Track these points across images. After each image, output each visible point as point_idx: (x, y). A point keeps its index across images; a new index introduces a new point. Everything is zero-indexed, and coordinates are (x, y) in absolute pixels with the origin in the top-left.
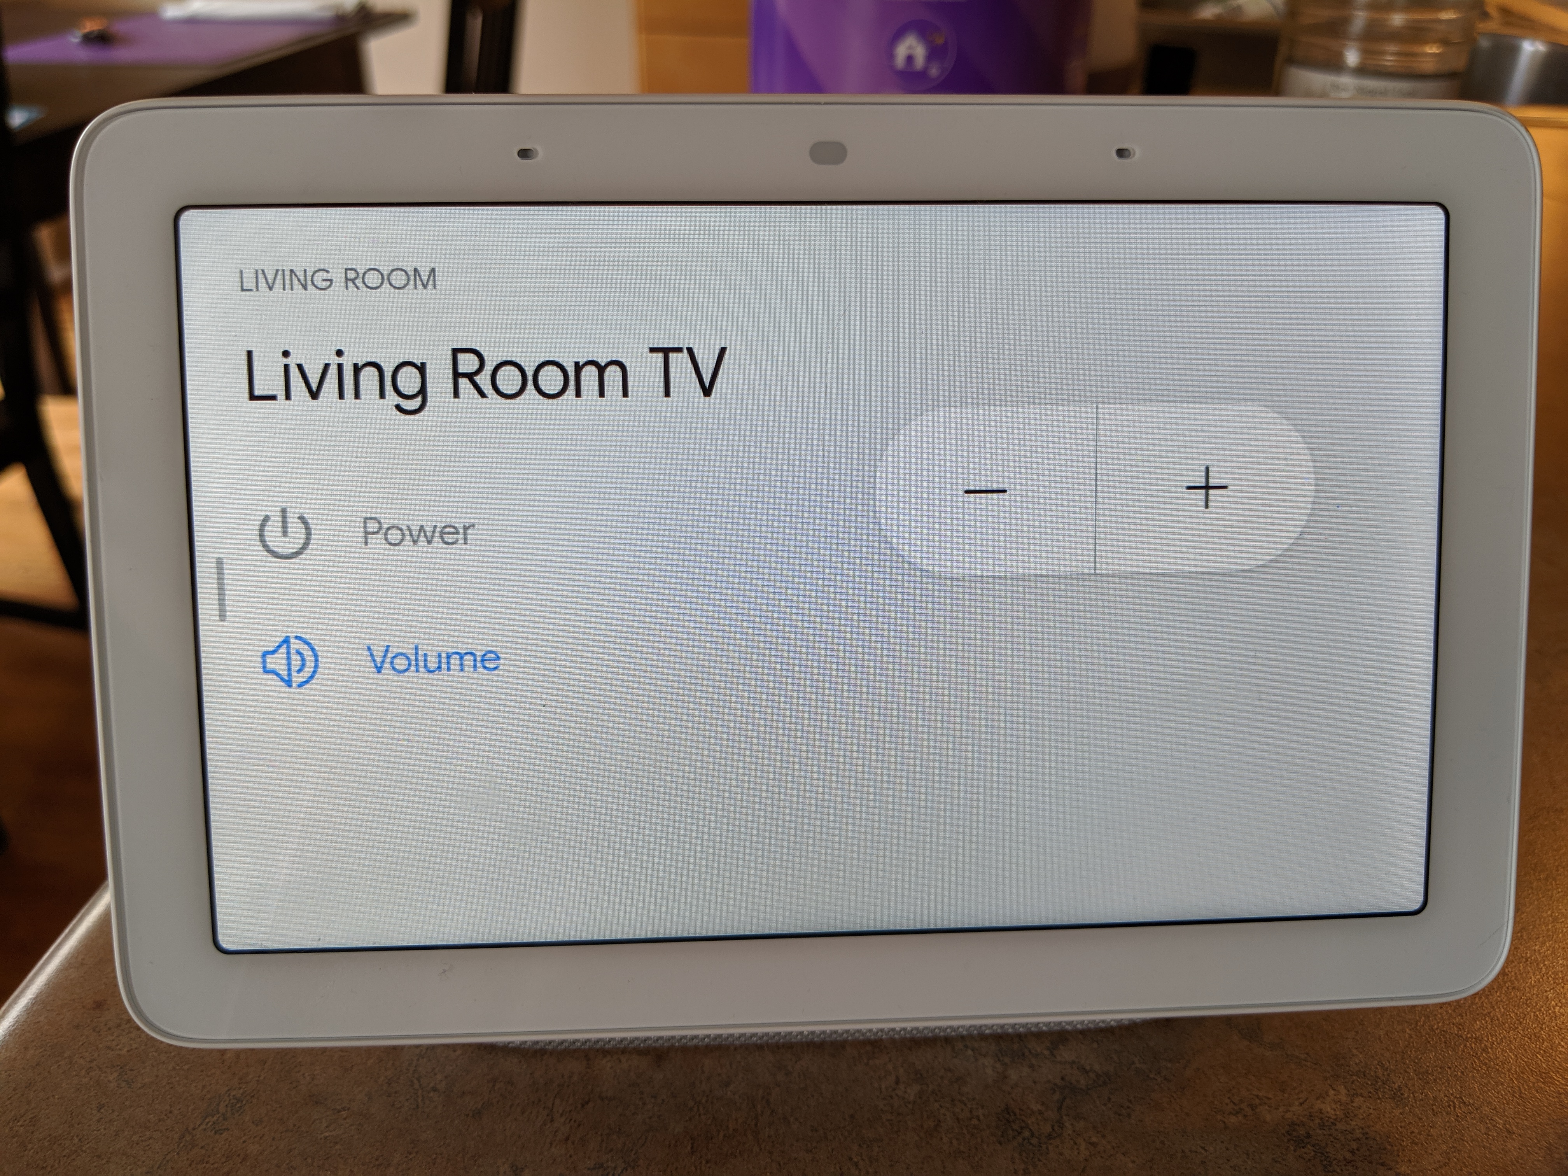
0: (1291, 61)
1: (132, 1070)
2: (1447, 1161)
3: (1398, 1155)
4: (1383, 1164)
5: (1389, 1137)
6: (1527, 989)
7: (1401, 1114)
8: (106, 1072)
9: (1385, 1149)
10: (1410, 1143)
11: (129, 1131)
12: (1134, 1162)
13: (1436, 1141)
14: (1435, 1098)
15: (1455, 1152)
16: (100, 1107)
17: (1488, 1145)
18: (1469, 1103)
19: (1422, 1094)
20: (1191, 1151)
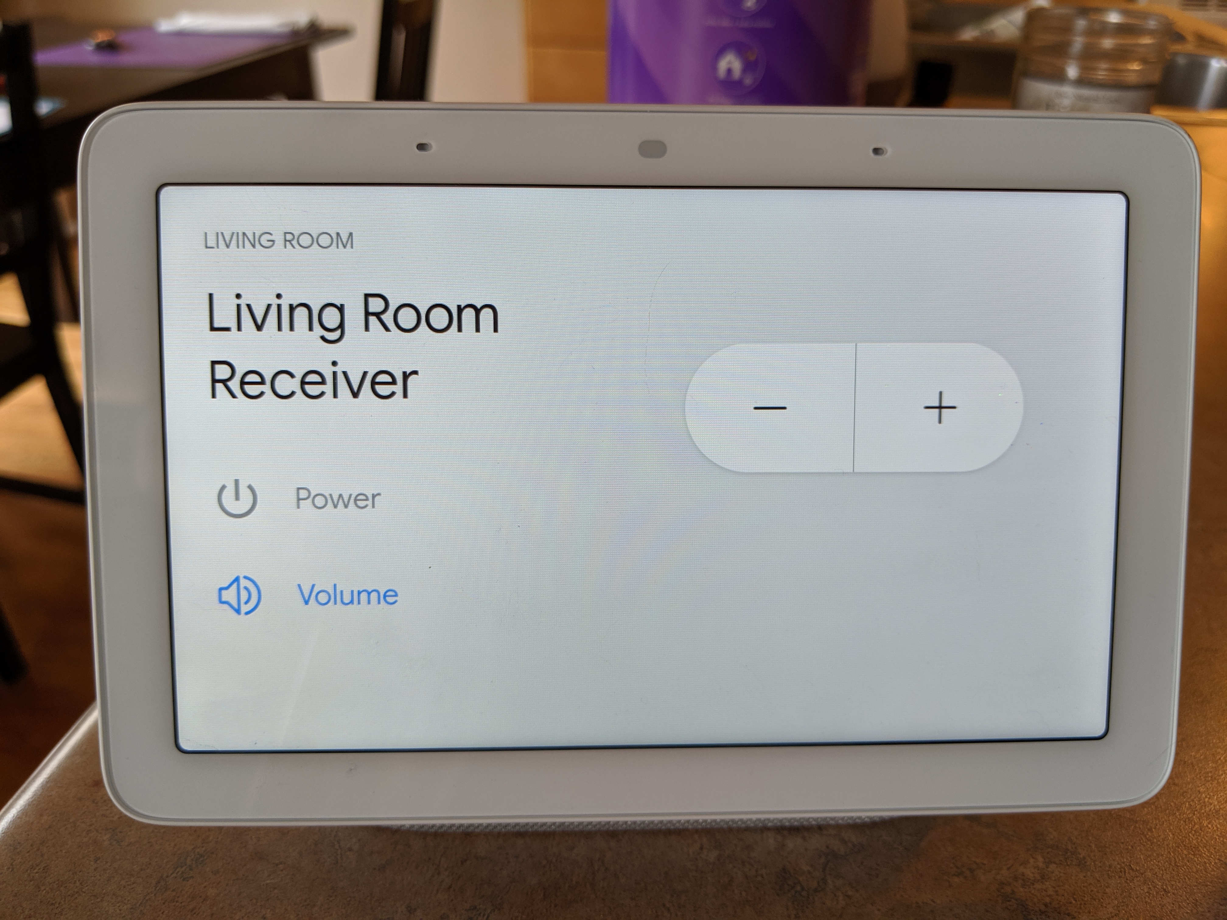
0: (1027, 74)
1: (121, 832)
2: (1118, 912)
3: (1081, 908)
4: (1069, 915)
5: (1074, 894)
6: (1184, 785)
7: (1085, 877)
8: (101, 833)
9: (1071, 903)
10: (1090, 899)
11: (118, 878)
12: (879, 910)
13: (1110, 897)
14: (1110, 866)
15: (1123, 906)
16: (96, 860)
17: (1149, 901)
18: (1136, 869)
19: (1100, 862)
20: (923, 903)
